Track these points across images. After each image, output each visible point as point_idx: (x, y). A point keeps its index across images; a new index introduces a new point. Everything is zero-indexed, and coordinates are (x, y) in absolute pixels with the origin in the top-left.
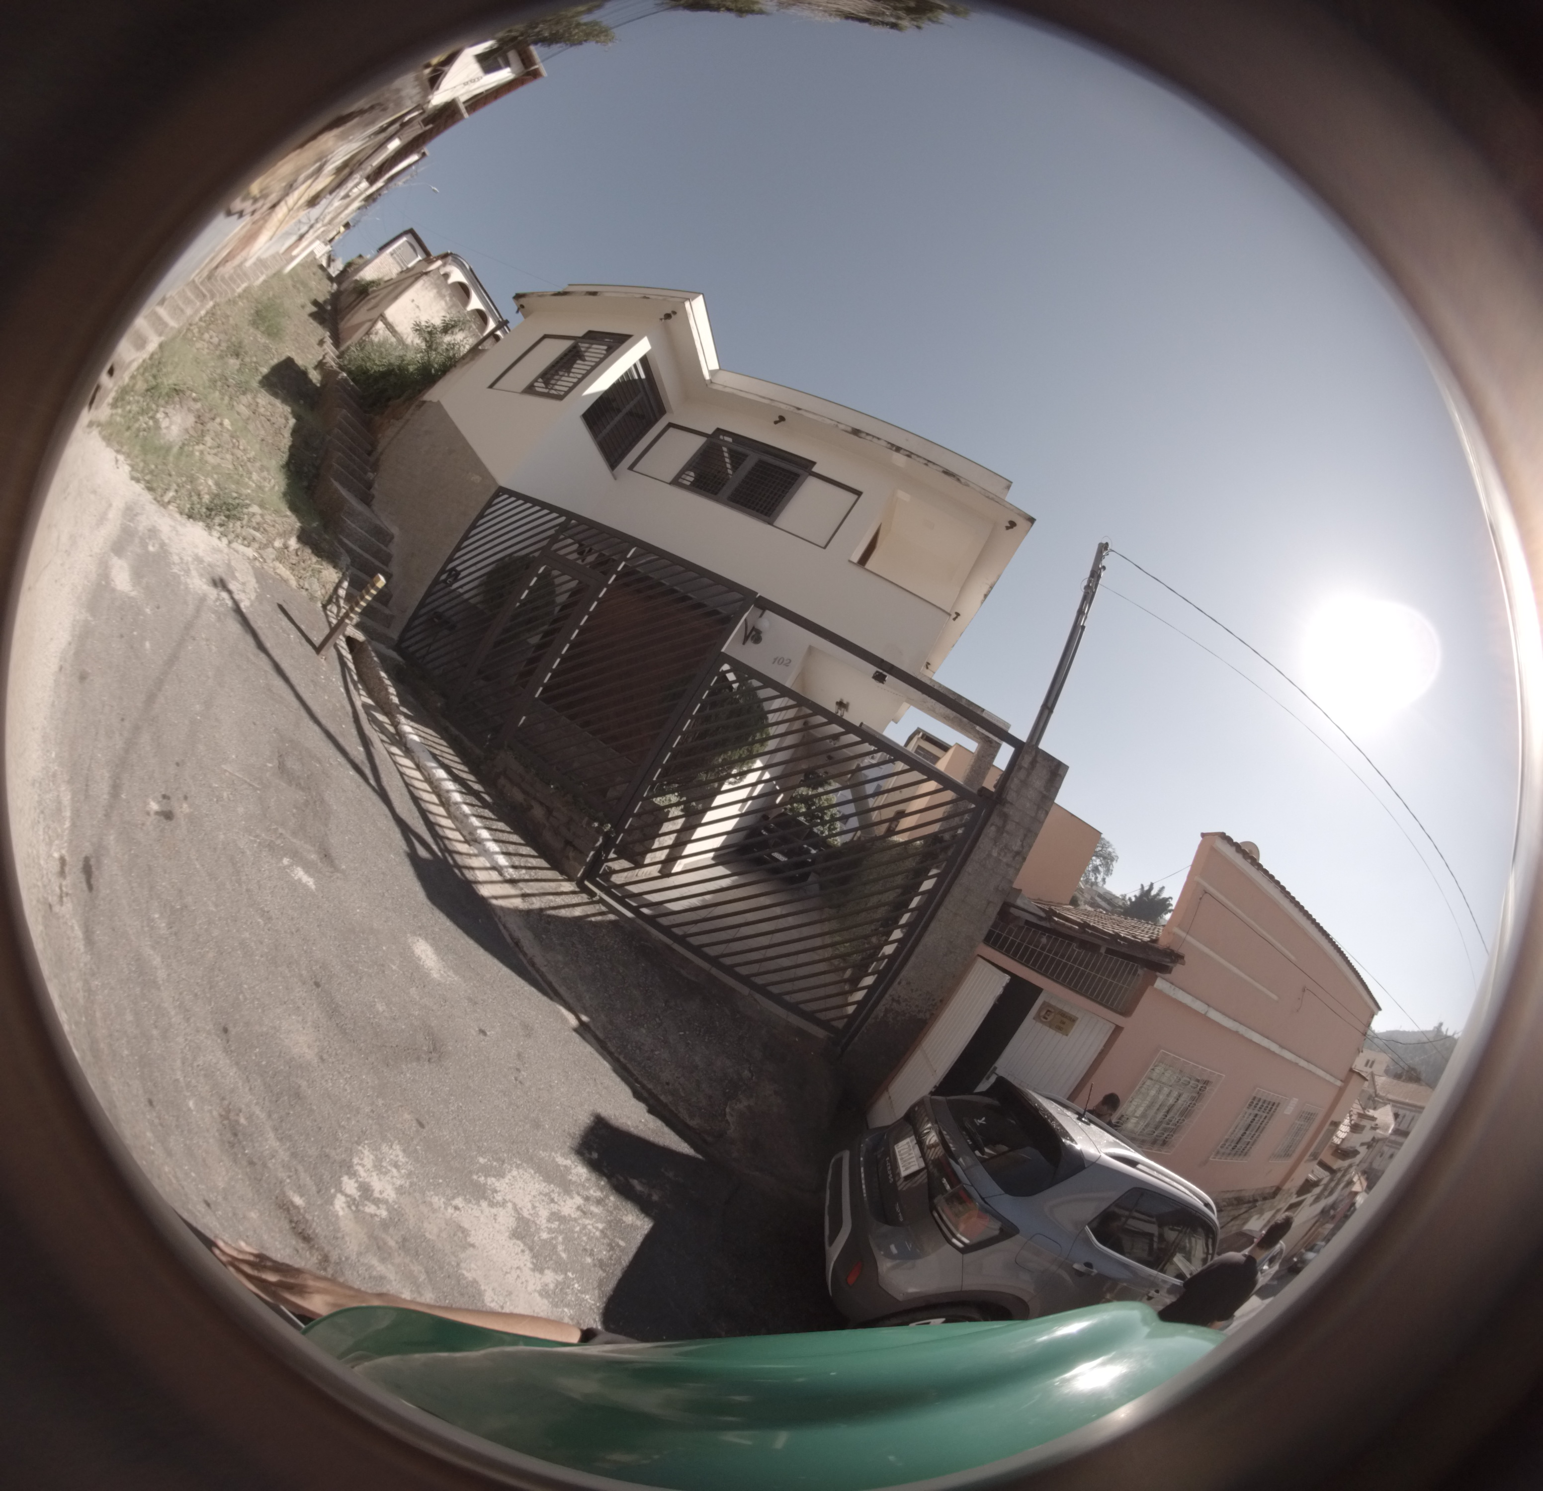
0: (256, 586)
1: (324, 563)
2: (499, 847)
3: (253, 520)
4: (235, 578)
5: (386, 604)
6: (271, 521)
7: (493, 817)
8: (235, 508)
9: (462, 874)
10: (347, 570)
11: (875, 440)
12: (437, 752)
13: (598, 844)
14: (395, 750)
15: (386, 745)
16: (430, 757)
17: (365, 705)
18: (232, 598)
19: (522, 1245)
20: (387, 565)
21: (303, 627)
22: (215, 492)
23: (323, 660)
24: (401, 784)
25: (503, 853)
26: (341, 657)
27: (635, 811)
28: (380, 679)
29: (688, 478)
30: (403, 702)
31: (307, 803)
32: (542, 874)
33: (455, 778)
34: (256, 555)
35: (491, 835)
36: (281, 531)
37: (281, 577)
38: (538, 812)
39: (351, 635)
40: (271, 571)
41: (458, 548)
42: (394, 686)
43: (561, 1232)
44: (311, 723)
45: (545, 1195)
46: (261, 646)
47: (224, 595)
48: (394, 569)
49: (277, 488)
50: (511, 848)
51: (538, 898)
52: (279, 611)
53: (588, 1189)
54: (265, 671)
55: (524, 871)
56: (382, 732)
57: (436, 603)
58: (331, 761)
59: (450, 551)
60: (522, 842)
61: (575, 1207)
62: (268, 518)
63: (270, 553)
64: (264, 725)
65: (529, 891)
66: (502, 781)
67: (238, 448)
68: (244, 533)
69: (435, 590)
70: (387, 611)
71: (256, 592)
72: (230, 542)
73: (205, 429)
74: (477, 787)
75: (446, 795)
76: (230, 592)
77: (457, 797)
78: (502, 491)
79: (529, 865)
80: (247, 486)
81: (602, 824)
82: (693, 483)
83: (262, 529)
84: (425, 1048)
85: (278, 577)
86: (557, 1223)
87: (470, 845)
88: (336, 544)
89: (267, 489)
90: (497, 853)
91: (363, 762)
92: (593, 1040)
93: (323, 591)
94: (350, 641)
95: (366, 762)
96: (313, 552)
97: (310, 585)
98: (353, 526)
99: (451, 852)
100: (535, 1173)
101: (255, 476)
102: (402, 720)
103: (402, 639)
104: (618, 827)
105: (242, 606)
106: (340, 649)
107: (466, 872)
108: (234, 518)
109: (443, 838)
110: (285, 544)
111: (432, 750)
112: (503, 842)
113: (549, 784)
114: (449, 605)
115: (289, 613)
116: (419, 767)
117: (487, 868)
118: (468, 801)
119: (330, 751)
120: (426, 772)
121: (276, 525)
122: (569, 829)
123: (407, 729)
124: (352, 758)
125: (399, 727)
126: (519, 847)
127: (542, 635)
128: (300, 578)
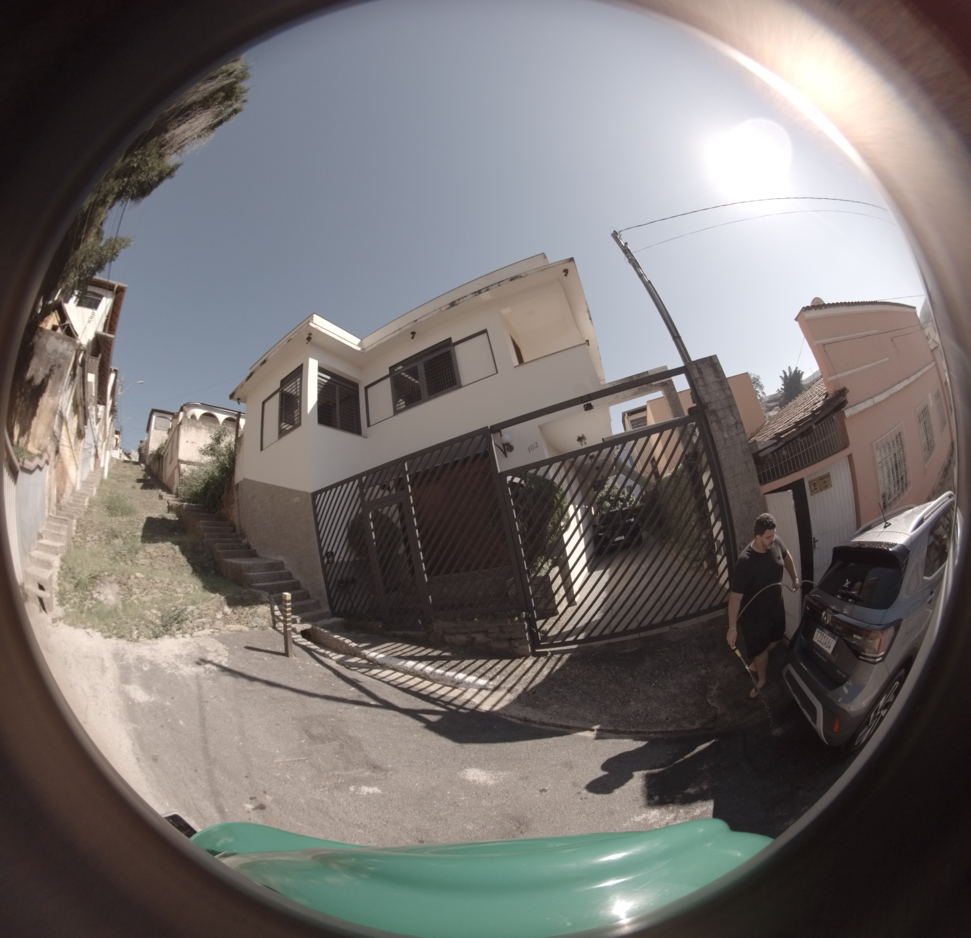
0: (224, 647)
1: (254, 606)
2: (474, 676)
3: (194, 614)
4: (208, 652)
5: (308, 597)
6: (205, 607)
7: (458, 662)
8: (179, 616)
9: (465, 709)
10: (270, 600)
12: (399, 653)
13: (526, 627)
14: (373, 672)
15: (368, 674)
16: (398, 659)
17: (338, 662)
18: (214, 664)
20: (292, 578)
21: (269, 649)
22: (160, 615)
23: (294, 658)
24: (391, 688)
25: (480, 677)
26: (304, 648)
27: (531, 594)
28: (336, 640)
30: (359, 642)
31: (341, 746)
32: (510, 668)
33: (420, 659)
34: (212, 630)
35: (464, 673)
36: (215, 608)
37: (236, 631)
38: (480, 638)
39: (302, 629)
40: (228, 632)
41: (320, 541)
42: (348, 638)
44: (312, 699)
46: (252, 679)
47: (208, 666)
48: (298, 577)
49: (197, 587)
50: (482, 670)
51: (518, 685)
52: (248, 650)
54: (263, 690)
55: (498, 677)
56: (360, 668)
57: (334, 576)
58: (339, 711)
59: (317, 546)
60: (485, 661)
62: (202, 607)
63: (219, 624)
64: (284, 721)
65: (510, 685)
66: (447, 638)
67: (157, 583)
68: (195, 625)
69: (327, 571)
70: (313, 601)
71: (226, 650)
72: (191, 635)
73: (129, 586)
74: (436, 653)
75: (421, 672)
76: (210, 662)
77: (429, 669)
78: (314, 494)
79: (499, 670)
80: (180, 598)
81: (519, 616)
83: (204, 616)
85: (234, 632)
87: (457, 688)
88: (252, 590)
89: (191, 592)
90: (476, 680)
91: (359, 696)
92: (610, 735)
93: (267, 620)
95: (362, 694)
96: (243, 606)
98: (255, 574)
99: (450, 702)
101: (179, 590)
102: (366, 652)
103: (332, 608)
104: (529, 609)
105: (224, 664)
106: (300, 643)
107: (468, 706)
108: (182, 620)
109: (438, 699)
110: (223, 614)
111: (395, 655)
112: (474, 671)
113: (473, 619)
114: (341, 572)
115: (255, 647)
116: (396, 670)
117: (477, 694)
118: (437, 666)
119: (334, 705)
120: (402, 670)
121: (211, 607)
122: (504, 633)
123: (373, 655)
124: (351, 699)
125: (367, 657)
126: (485, 665)
127: (403, 544)
128: (247, 623)
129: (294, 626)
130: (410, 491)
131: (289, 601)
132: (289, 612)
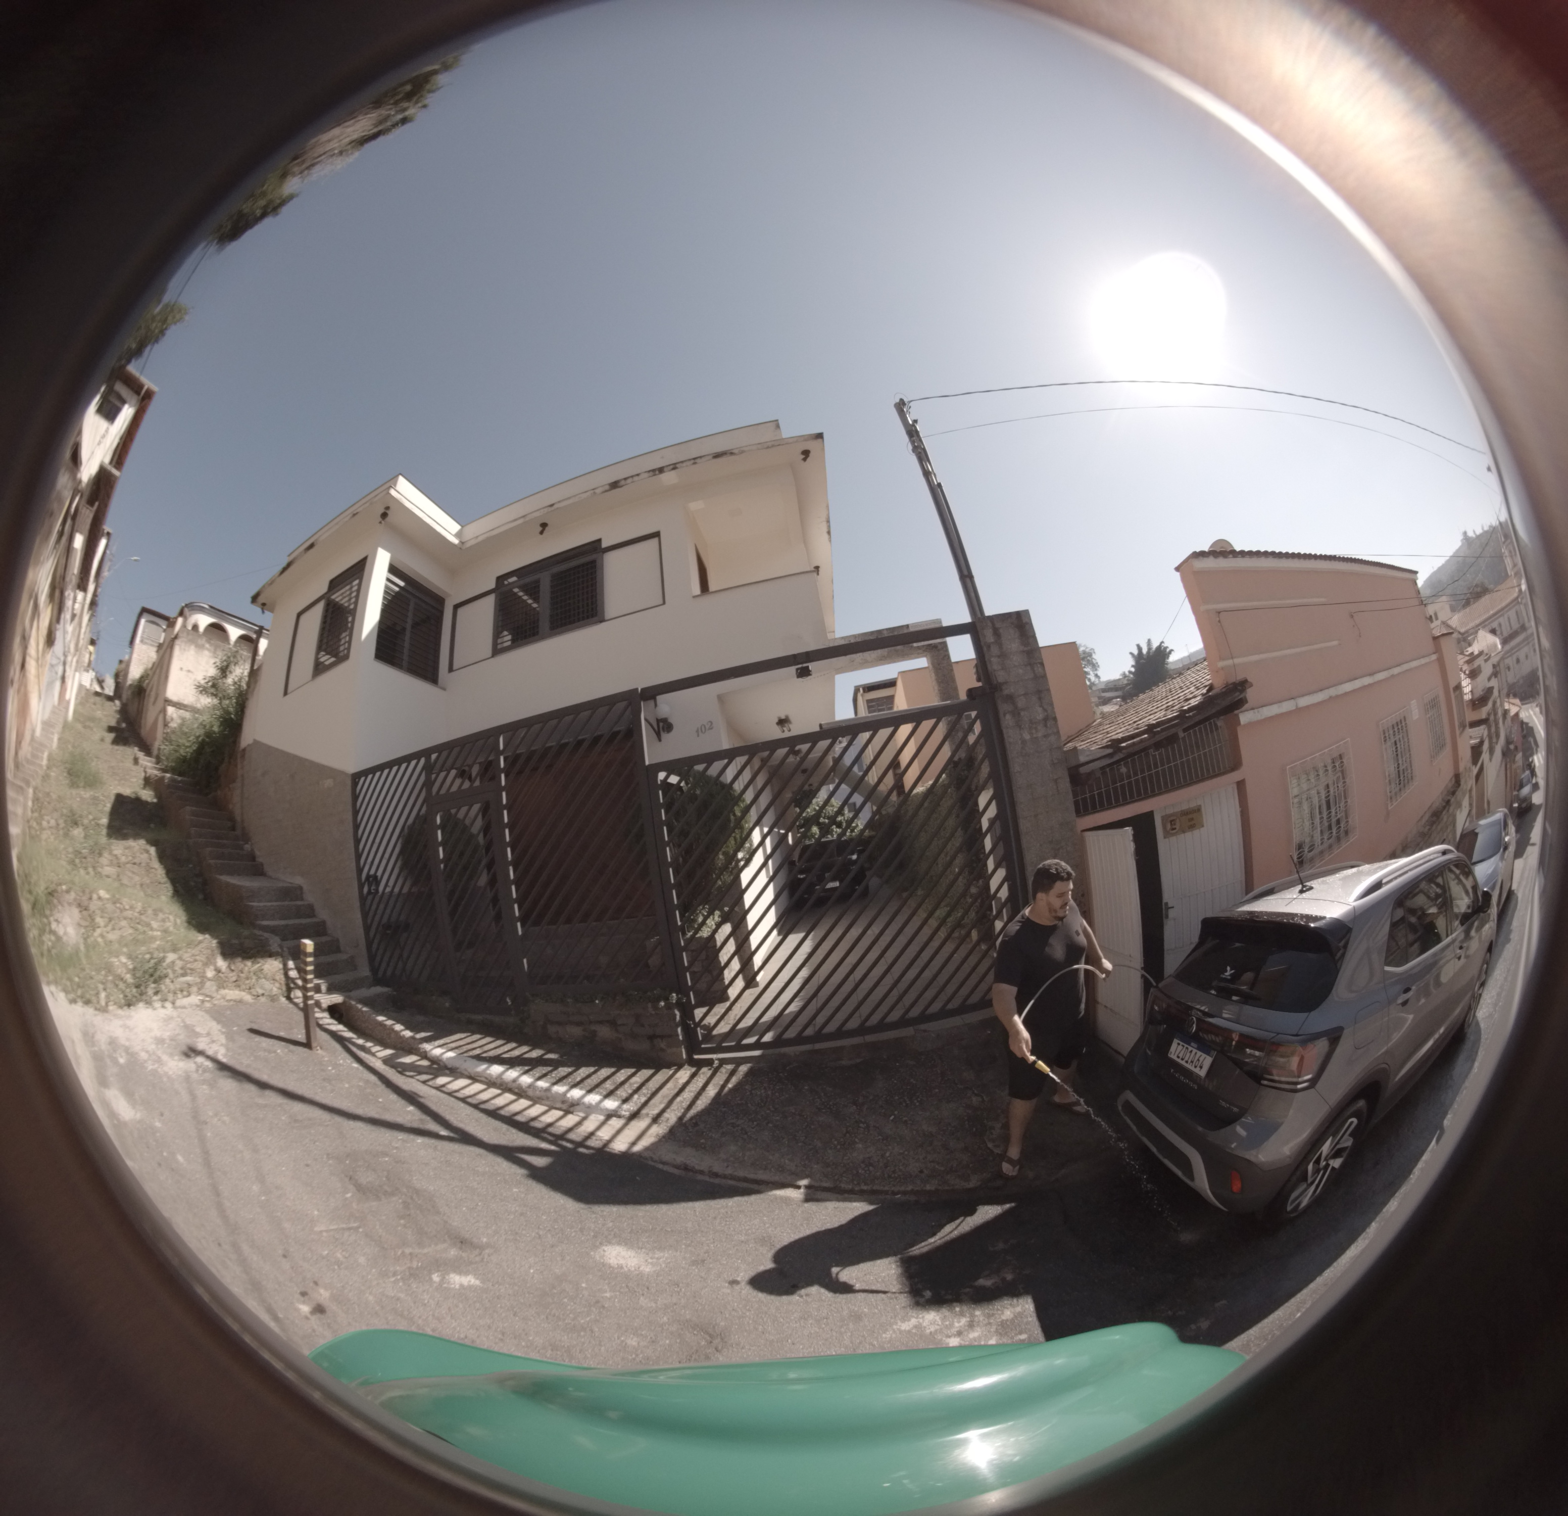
0: (219, 1027)
1: (259, 960)
2: (597, 1093)
3: (177, 968)
4: (198, 1035)
5: (338, 950)
6: (190, 958)
7: (570, 1070)
8: (156, 969)
9: (588, 1148)
10: (283, 950)
12: (478, 1052)
13: (678, 1017)
14: (441, 1081)
15: (430, 1083)
16: (477, 1061)
17: (385, 1061)
18: (208, 1057)
20: (314, 915)
21: (281, 1034)
22: (131, 967)
23: (319, 1051)
24: (469, 1110)
25: (606, 1096)
26: (335, 1036)
27: (686, 964)
28: (381, 1024)
29: (506, 639)
30: (415, 1030)
32: (653, 1085)
33: (511, 1063)
34: (201, 997)
35: (581, 1089)
36: (203, 958)
37: (233, 1000)
38: (604, 1032)
39: (329, 1003)
40: (222, 1002)
41: (358, 856)
42: (398, 1021)
44: (352, 1123)
46: (262, 1085)
47: (200, 1059)
48: (323, 914)
50: (609, 1085)
51: (668, 1111)
52: (253, 1036)
54: (280, 1106)
55: (636, 1096)
56: (420, 1073)
57: (377, 918)
59: (354, 864)
60: (613, 1070)
62: (186, 956)
63: (210, 987)
65: (656, 1112)
66: (552, 1029)
67: (125, 909)
68: (178, 986)
69: (367, 907)
70: (343, 957)
71: (222, 1033)
72: (173, 1003)
73: (91, 912)
74: (536, 1054)
75: (514, 1085)
76: (202, 1053)
77: (526, 1080)
78: (355, 777)
79: (636, 1086)
80: (155, 939)
81: (668, 999)
82: (513, 641)
83: (189, 971)
85: (231, 1003)
87: (572, 1113)
88: (257, 932)
89: (171, 929)
90: (601, 1101)
91: (421, 1120)
92: (825, 1195)
93: (277, 985)
94: (331, 1011)
95: (424, 1117)
96: (243, 959)
97: (262, 988)
99: (563, 1136)
101: (155, 924)
102: (427, 1047)
103: (374, 970)
104: (683, 989)
105: (221, 1057)
106: (328, 1027)
107: (591, 1143)
108: (161, 978)
109: (544, 1130)
110: (216, 970)
111: (471, 1053)
112: (597, 1086)
113: (593, 1001)
114: (388, 911)
115: (261, 1030)
116: (474, 1079)
117: (603, 1123)
118: (538, 1075)
120: (483, 1079)
121: (198, 958)
122: (643, 1025)
123: (437, 1052)
124: (409, 1125)
125: (428, 1055)
126: (614, 1077)
127: (485, 871)
128: (250, 988)
129: (317, 996)
130: (503, 783)
131: (310, 955)
132: (310, 972)
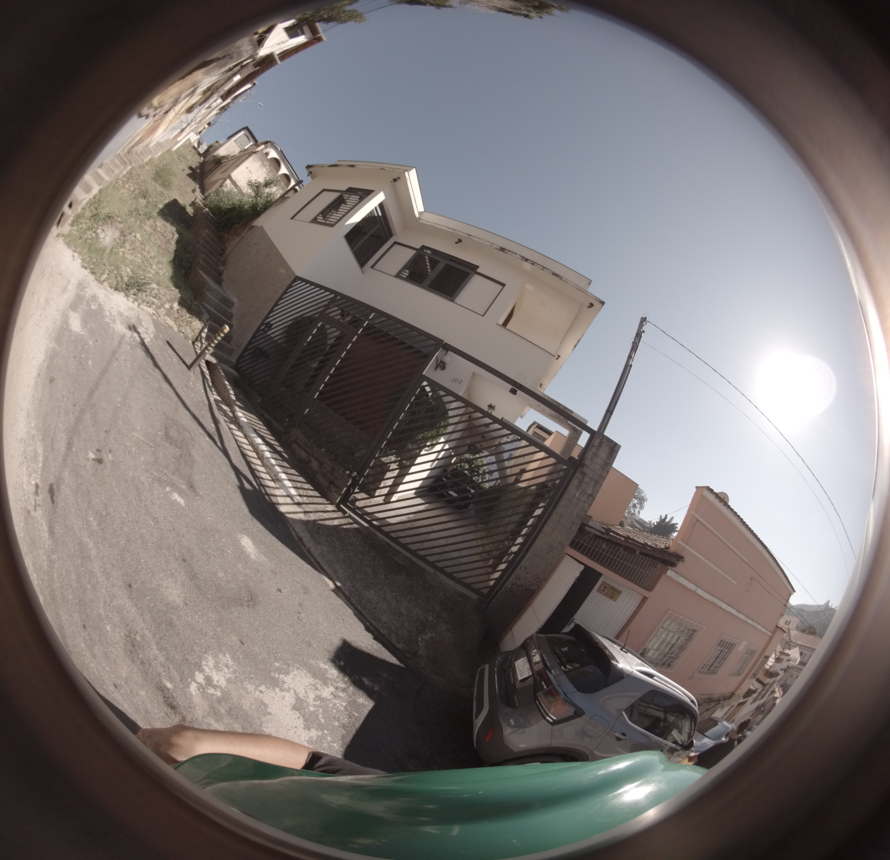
0: (154, 330)
1: (194, 318)
2: (292, 484)
3: (153, 292)
4: (141, 325)
5: (229, 342)
6: (163, 293)
7: (288, 466)
8: (142, 286)
9: (270, 499)
10: (207, 322)
11: (513, 254)
12: (257, 428)
13: (349, 484)
14: (232, 426)
15: (228, 424)
16: (253, 431)
17: (216, 400)
18: (140, 337)
19: (298, 714)
20: (230, 320)
21: (181, 354)
22: (131, 275)
23: (192, 374)
24: (236, 446)
25: (294, 488)
26: (202, 372)
27: (371, 465)
28: (225, 385)
29: (405, 274)
30: (238, 399)
31: (181, 456)
32: (316, 500)
33: (267, 444)
34: (154, 312)
35: (287, 477)
36: (169, 298)
37: (169, 325)
38: (314, 464)
39: (209, 359)
40: (163, 322)
41: (271, 311)
42: (233, 390)
43: (321, 707)
44: (184, 410)
45: (313, 685)
46: (156, 365)
47: (135, 335)
48: (234, 322)
50: (299, 485)
51: (313, 514)
52: (167, 345)
53: (338, 682)
54: (158, 379)
55: (305, 498)
56: (225, 416)
57: (258, 343)
58: (196, 432)
59: (267, 313)
60: (305, 481)
61: (330, 692)
62: (162, 291)
63: (162, 311)
64: (157, 410)
65: (308, 510)
66: (294, 446)
67: (145, 250)
68: (147, 300)
69: (257, 335)
70: (230, 347)
71: (154, 333)
72: (139, 305)
73: (126, 239)
74: (280, 449)
75: (261, 453)
76: (138, 333)
77: (268, 454)
78: (297, 278)
79: (309, 495)
80: (150, 273)
81: (351, 472)
82: (407, 276)
83: (158, 298)
84: (246, 599)
85: (167, 325)
86: (319, 702)
87: (275, 483)
88: (201, 307)
89: (161, 275)
90: (290, 487)
91: (214, 433)
92: (342, 596)
93: (193, 334)
94: (208, 363)
95: (216, 433)
96: (187, 311)
97: (185, 330)
98: (211, 297)
99: (264, 486)
100: (307, 672)
101: (154, 267)
102: (237, 409)
103: (238, 363)
104: (360, 474)
105: (146, 341)
106: (202, 367)
107: (272, 498)
108: (142, 290)
109: (259, 478)
110: (171, 306)
111: (254, 427)
112: (294, 481)
113: (321, 449)
114: (265, 344)
115: (173, 346)
116: (246, 436)
117: (284, 496)
118: (274, 457)
119: (195, 426)
120: (250, 440)
121: (167, 296)
122: (332, 475)
123: (240, 415)
124: (208, 430)
125: (235, 413)
126: (303, 484)
127: (319, 362)
128: (180, 326)
130: (359, 332)
